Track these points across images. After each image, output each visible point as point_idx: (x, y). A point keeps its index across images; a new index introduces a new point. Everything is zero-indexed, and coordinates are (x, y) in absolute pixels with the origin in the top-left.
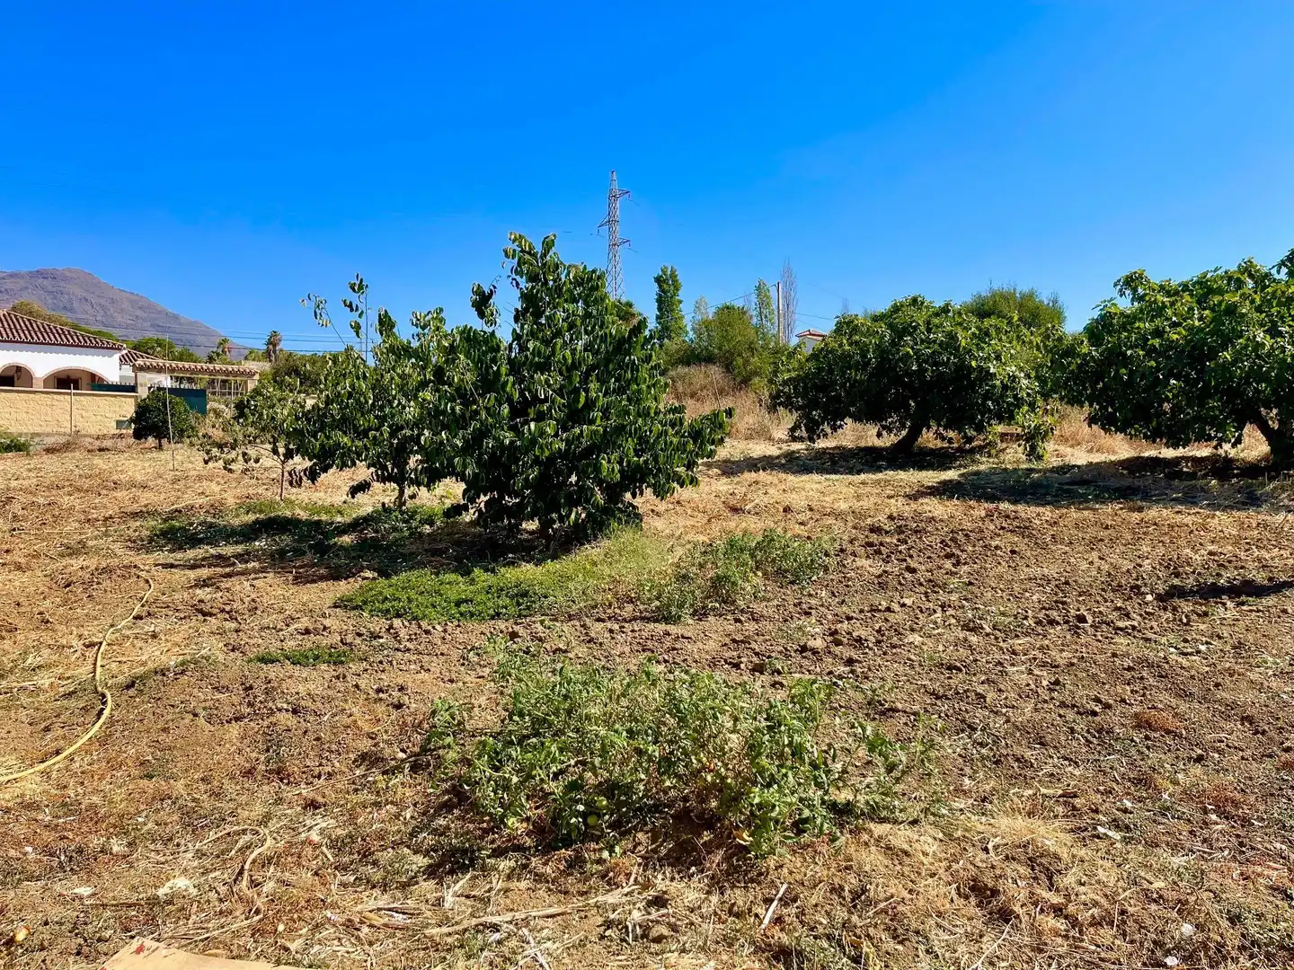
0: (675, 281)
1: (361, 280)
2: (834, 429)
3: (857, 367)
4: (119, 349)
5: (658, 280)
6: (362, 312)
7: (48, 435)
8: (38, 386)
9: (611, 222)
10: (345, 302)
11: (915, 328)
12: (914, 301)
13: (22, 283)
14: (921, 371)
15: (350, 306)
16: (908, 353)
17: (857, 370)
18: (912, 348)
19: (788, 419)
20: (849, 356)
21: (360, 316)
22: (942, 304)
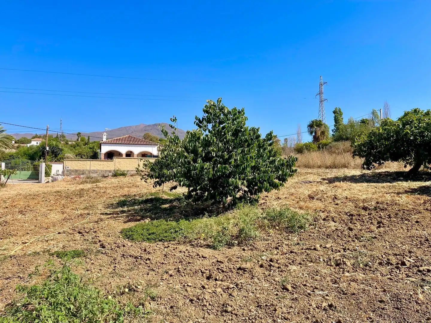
0: (340, 112)
1: (175, 118)
2: (380, 164)
3: (385, 139)
4: (157, 145)
5: (334, 112)
6: (176, 129)
7: (132, 171)
8: (135, 156)
9: (320, 93)
10: (170, 125)
11: (411, 122)
12: (415, 111)
13: (151, 128)
14: (416, 139)
15: (172, 127)
16: (407, 132)
17: (385, 140)
18: (410, 130)
19: (360, 161)
20: (381, 134)
21: (175, 130)
22: (426, 111)
